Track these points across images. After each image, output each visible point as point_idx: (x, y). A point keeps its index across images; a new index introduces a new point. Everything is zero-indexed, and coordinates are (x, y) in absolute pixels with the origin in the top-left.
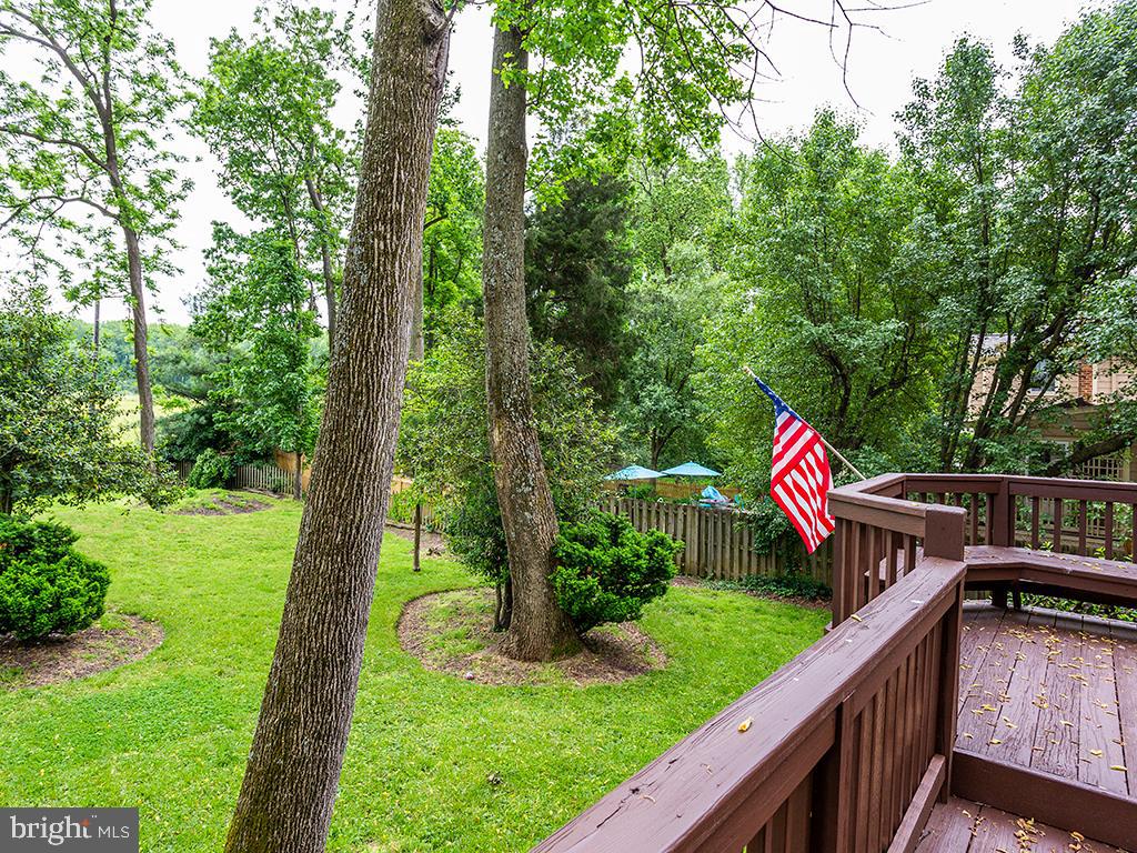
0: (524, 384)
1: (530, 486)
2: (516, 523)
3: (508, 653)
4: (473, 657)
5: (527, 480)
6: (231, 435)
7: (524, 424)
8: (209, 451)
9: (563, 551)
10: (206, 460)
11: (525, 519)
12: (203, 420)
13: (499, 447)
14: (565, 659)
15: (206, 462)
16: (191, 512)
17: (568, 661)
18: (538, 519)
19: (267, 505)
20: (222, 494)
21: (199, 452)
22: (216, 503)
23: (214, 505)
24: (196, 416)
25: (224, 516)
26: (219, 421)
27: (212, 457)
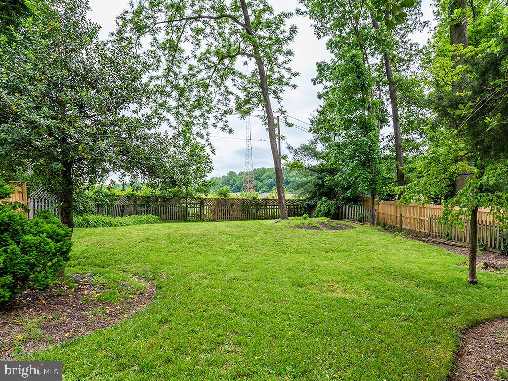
12: (321, 180)
15: (323, 204)
19: (352, 227)
20: (325, 220)
21: (320, 199)
22: (318, 224)
23: (316, 225)
24: (317, 179)
25: (319, 231)
26: (326, 181)
27: (325, 202)
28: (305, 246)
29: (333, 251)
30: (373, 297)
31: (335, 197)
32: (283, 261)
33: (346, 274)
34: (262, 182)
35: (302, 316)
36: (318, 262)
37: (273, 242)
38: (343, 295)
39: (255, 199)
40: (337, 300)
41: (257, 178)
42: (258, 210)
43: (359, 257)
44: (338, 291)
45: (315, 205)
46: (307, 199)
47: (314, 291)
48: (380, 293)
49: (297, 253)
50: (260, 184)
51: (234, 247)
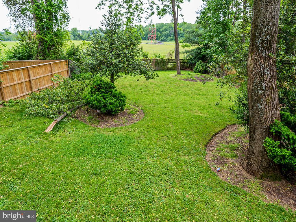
0: (271, 30)
1: (262, 90)
2: (252, 108)
3: (242, 165)
4: (228, 161)
5: (262, 86)
6: (207, 56)
7: (266, 54)
8: (200, 61)
9: (274, 129)
10: (199, 64)
11: (257, 107)
12: (199, 51)
13: (250, 67)
14: (268, 181)
15: (199, 65)
16: (187, 80)
17: (269, 183)
18: (264, 108)
19: (212, 80)
20: (199, 75)
21: (198, 61)
22: (195, 78)
23: (194, 78)
24: (197, 50)
25: (196, 82)
26: (203, 52)
27: (201, 63)
28: (189, 92)
29: (200, 95)
30: (209, 116)
31: (206, 60)
32: (179, 99)
33: (203, 107)
34: (161, 33)
35: (187, 120)
36: (193, 101)
37: (175, 89)
38: (200, 114)
39: (162, 59)
40: (197, 116)
41: (158, 30)
42: (164, 65)
43: (210, 99)
44: (199, 113)
45: (195, 63)
46: (191, 59)
47: (191, 113)
48: (212, 114)
49: (185, 96)
50: (159, 35)
51: (159, 92)
